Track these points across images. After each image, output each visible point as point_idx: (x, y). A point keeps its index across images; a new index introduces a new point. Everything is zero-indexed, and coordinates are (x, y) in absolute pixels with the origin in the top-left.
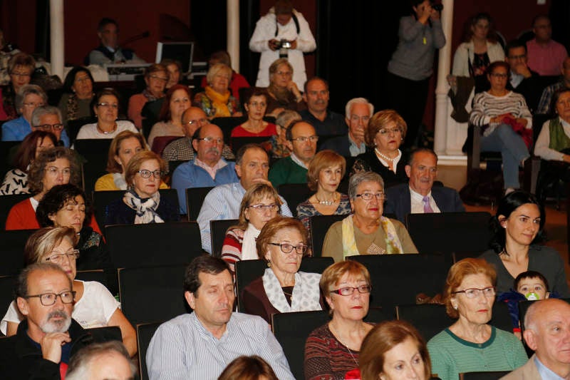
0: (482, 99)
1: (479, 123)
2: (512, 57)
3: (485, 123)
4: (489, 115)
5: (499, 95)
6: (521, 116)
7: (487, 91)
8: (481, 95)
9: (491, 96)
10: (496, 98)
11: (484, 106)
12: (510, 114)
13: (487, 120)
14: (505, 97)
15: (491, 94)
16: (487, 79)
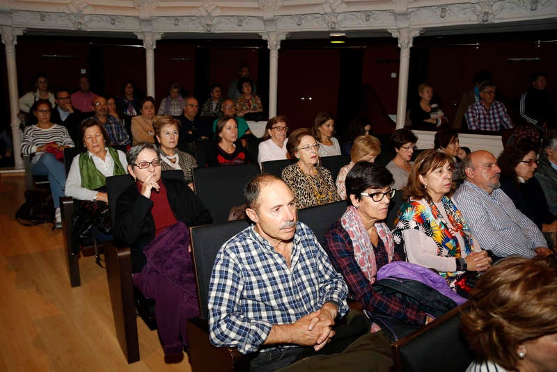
0: (31, 131)
1: (27, 152)
2: (60, 99)
3: (32, 152)
4: (37, 145)
5: (46, 128)
6: (65, 144)
7: (35, 124)
8: (30, 128)
9: (39, 129)
10: (43, 130)
11: (33, 136)
12: (55, 143)
13: (34, 149)
14: (50, 129)
15: (39, 127)
16: (33, 114)
